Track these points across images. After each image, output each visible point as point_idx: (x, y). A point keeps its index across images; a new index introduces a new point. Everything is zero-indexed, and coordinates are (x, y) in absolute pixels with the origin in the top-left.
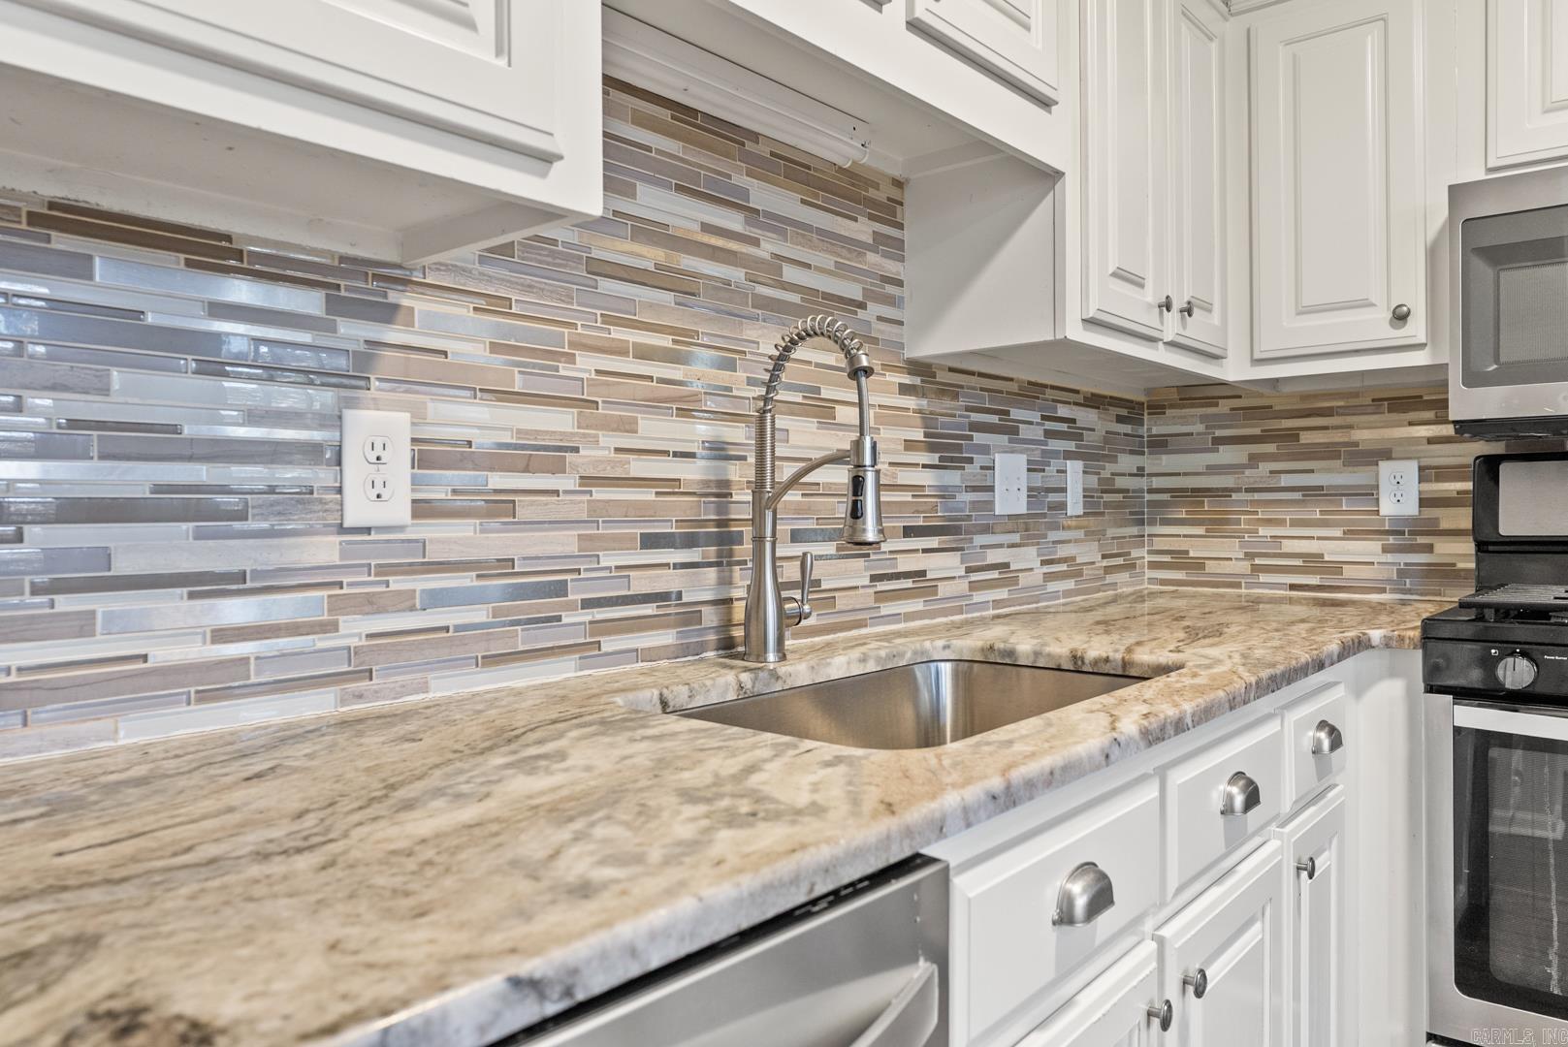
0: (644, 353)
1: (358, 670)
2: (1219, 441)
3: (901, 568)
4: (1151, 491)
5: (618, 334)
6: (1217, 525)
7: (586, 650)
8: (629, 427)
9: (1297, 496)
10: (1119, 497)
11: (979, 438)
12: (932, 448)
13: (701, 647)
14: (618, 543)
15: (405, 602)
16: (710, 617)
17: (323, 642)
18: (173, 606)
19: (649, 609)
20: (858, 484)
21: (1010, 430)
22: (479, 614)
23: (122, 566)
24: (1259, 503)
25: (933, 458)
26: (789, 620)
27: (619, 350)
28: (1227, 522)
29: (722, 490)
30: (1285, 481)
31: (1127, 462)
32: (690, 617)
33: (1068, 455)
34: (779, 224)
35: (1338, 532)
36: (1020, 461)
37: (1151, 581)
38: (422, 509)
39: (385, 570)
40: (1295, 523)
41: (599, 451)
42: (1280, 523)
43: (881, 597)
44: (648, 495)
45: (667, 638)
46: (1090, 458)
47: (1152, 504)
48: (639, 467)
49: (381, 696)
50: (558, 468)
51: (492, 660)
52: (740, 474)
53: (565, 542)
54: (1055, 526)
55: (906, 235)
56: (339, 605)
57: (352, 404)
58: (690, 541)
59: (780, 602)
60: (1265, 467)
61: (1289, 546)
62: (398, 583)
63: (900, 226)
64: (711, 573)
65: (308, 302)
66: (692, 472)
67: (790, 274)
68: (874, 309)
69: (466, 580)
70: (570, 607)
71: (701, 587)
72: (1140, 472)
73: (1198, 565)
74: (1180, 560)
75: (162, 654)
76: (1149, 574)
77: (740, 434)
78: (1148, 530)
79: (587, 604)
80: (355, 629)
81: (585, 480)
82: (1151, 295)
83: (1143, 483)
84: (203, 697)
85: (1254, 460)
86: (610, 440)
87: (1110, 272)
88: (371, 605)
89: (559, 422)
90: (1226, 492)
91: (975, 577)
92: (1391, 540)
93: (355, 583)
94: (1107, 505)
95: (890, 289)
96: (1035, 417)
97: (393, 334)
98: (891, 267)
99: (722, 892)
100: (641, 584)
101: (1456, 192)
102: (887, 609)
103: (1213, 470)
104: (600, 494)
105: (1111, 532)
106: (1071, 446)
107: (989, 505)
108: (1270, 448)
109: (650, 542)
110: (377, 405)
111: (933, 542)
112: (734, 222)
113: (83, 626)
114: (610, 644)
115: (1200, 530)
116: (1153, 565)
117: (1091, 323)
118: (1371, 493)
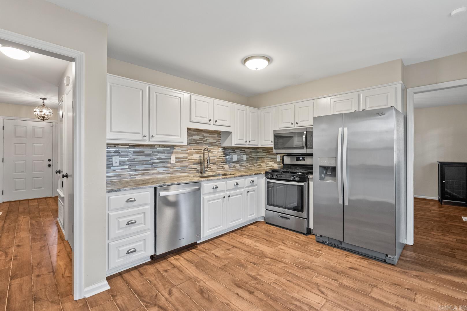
0: (193, 149)
1: (171, 173)
2: (264, 152)
3: (220, 166)
4: (258, 157)
5: (191, 148)
6: (263, 161)
7: (188, 172)
8: (192, 155)
9: (270, 158)
10: (252, 158)
11: (230, 153)
12: (224, 155)
13: (199, 173)
14: (192, 164)
15: (175, 169)
16: (199, 170)
17: (169, 171)
18: (161, 169)
19: (194, 169)
20: (208, 160)
21: (235, 152)
22: (180, 169)
23: (158, 166)
24: (267, 159)
25: (225, 156)
26: (205, 171)
27: (191, 149)
28: (264, 161)
29: (201, 160)
30: (269, 157)
31: (253, 154)
32: (198, 170)
33: (244, 154)
34: (207, 137)
35: (273, 163)
36: (236, 155)
37: (258, 167)
38: (176, 162)
39: (173, 166)
40: (270, 161)
41: (190, 157)
42: (269, 161)
43: (218, 169)
44: (194, 160)
45: (195, 172)
46: (247, 154)
47: (258, 159)
48: (193, 158)
49: (174, 175)
50: (186, 159)
51: (181, 173)
52: (202, 158)
53: (187, 164)
54: (242, 162)
55: (221, 135)
56: (171, 169)
57: (171, 155)
58: (198, 164)
59: (205, 169)
60: (267, 155)
61: (270, 164)
62: (174, 167)
63: (221, 134)
64: (200, 167)
65: (169, 149)
66: (198, 158)
67: (208, 141)
68: (217, 143)
69: (179, 167)
70: (187, 169)
71: (199, 168)
72: (256, 155)
73: (261, 166)
74: (260, 165)
75: (160, 172)
76: (257, 167)
77: (202, 155)
78: (257, 162)
79: (189, 169)
80: (171, 170)
81: (189, 160)
82: (245, 141)
83: (257, 156)
84: (162, 174)
85: (267, 154)
86: (191, 156)
87: (238, 139)
88: (172, 169)
89: (187, 155)
90: (264, 158)
91: (230, 167)
92: (278, 164)
93: (172, 167)
94: (250, 159)
95: (219, 140)
96: (239, 151)
97: (174, 150)
98: (219, 138)
99: (187, 181)
100: (193, 167)
101: (274, 131)
102: (218, 170)
103: (263, 155)
104: (190, 160)
105: (251, 162)
106: (244, 153)
107: (232, 160)
108: (268, 153)
109: (194, 164)
110: (173, 155)
111: (225, 164)
112: (202, 137)
113: (156, 170)
114: (190, 172)
115: (262, 162)
116: (258, 166)
117: (235, 145)
118: (276, 158)
